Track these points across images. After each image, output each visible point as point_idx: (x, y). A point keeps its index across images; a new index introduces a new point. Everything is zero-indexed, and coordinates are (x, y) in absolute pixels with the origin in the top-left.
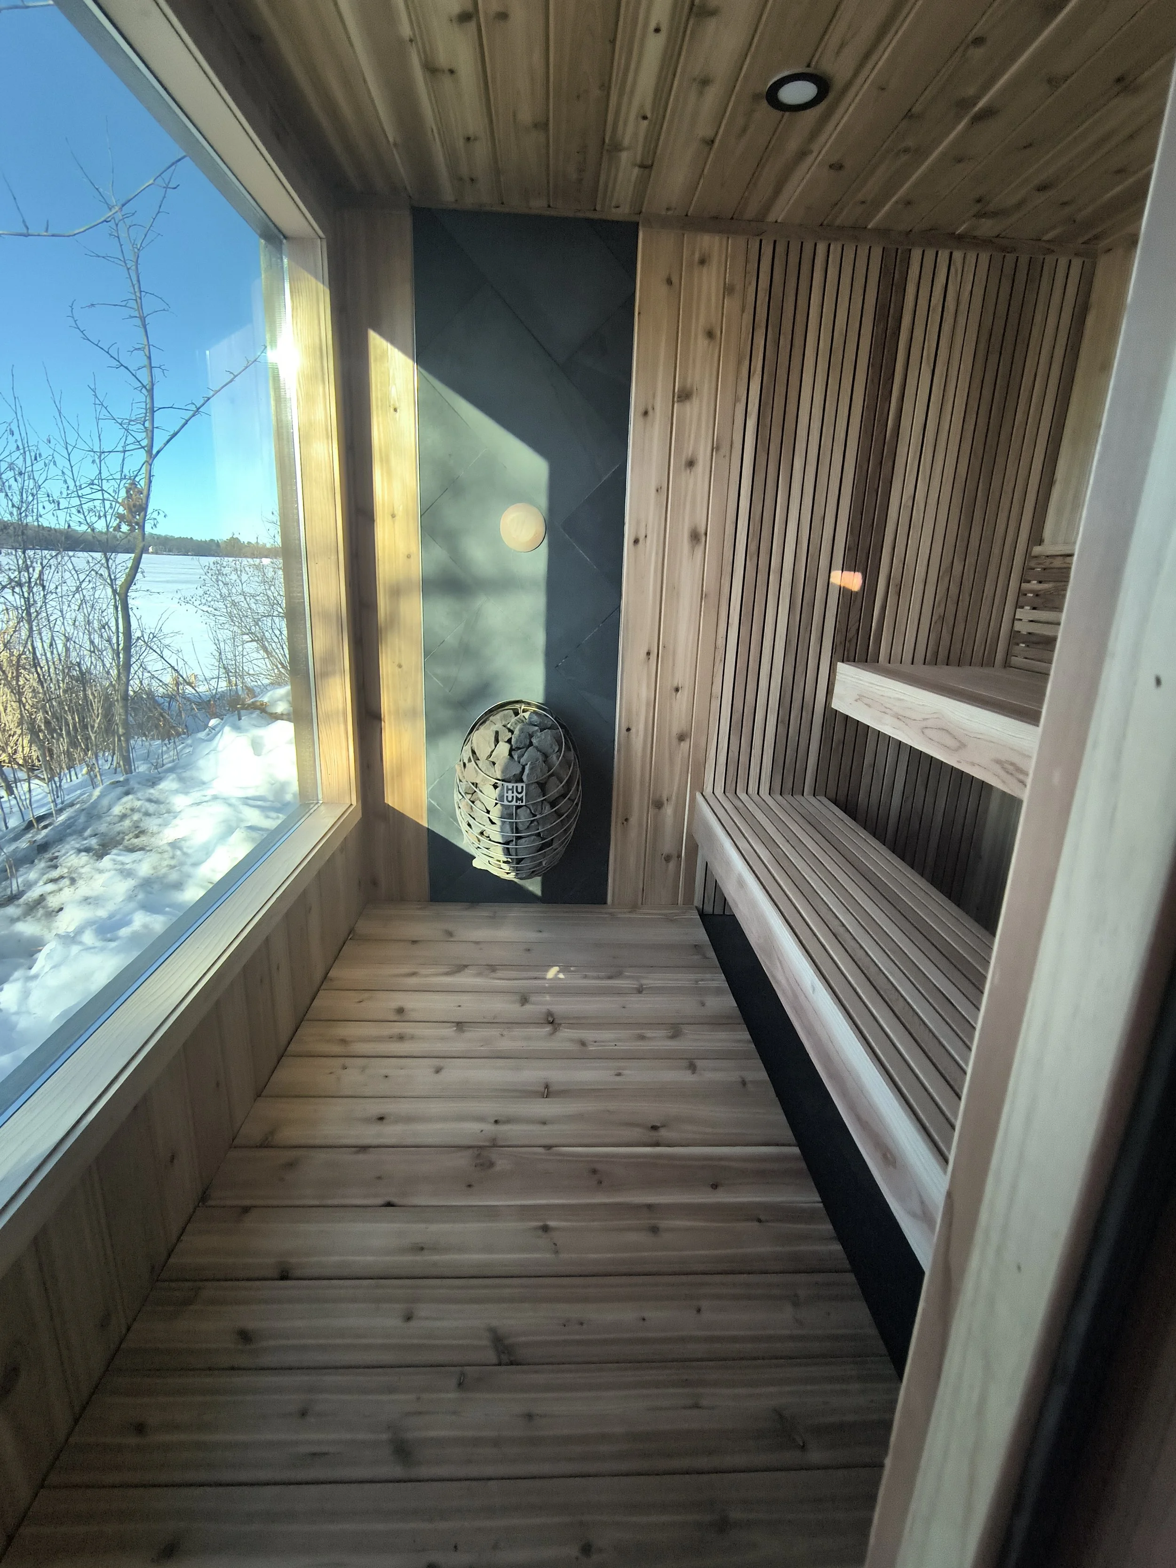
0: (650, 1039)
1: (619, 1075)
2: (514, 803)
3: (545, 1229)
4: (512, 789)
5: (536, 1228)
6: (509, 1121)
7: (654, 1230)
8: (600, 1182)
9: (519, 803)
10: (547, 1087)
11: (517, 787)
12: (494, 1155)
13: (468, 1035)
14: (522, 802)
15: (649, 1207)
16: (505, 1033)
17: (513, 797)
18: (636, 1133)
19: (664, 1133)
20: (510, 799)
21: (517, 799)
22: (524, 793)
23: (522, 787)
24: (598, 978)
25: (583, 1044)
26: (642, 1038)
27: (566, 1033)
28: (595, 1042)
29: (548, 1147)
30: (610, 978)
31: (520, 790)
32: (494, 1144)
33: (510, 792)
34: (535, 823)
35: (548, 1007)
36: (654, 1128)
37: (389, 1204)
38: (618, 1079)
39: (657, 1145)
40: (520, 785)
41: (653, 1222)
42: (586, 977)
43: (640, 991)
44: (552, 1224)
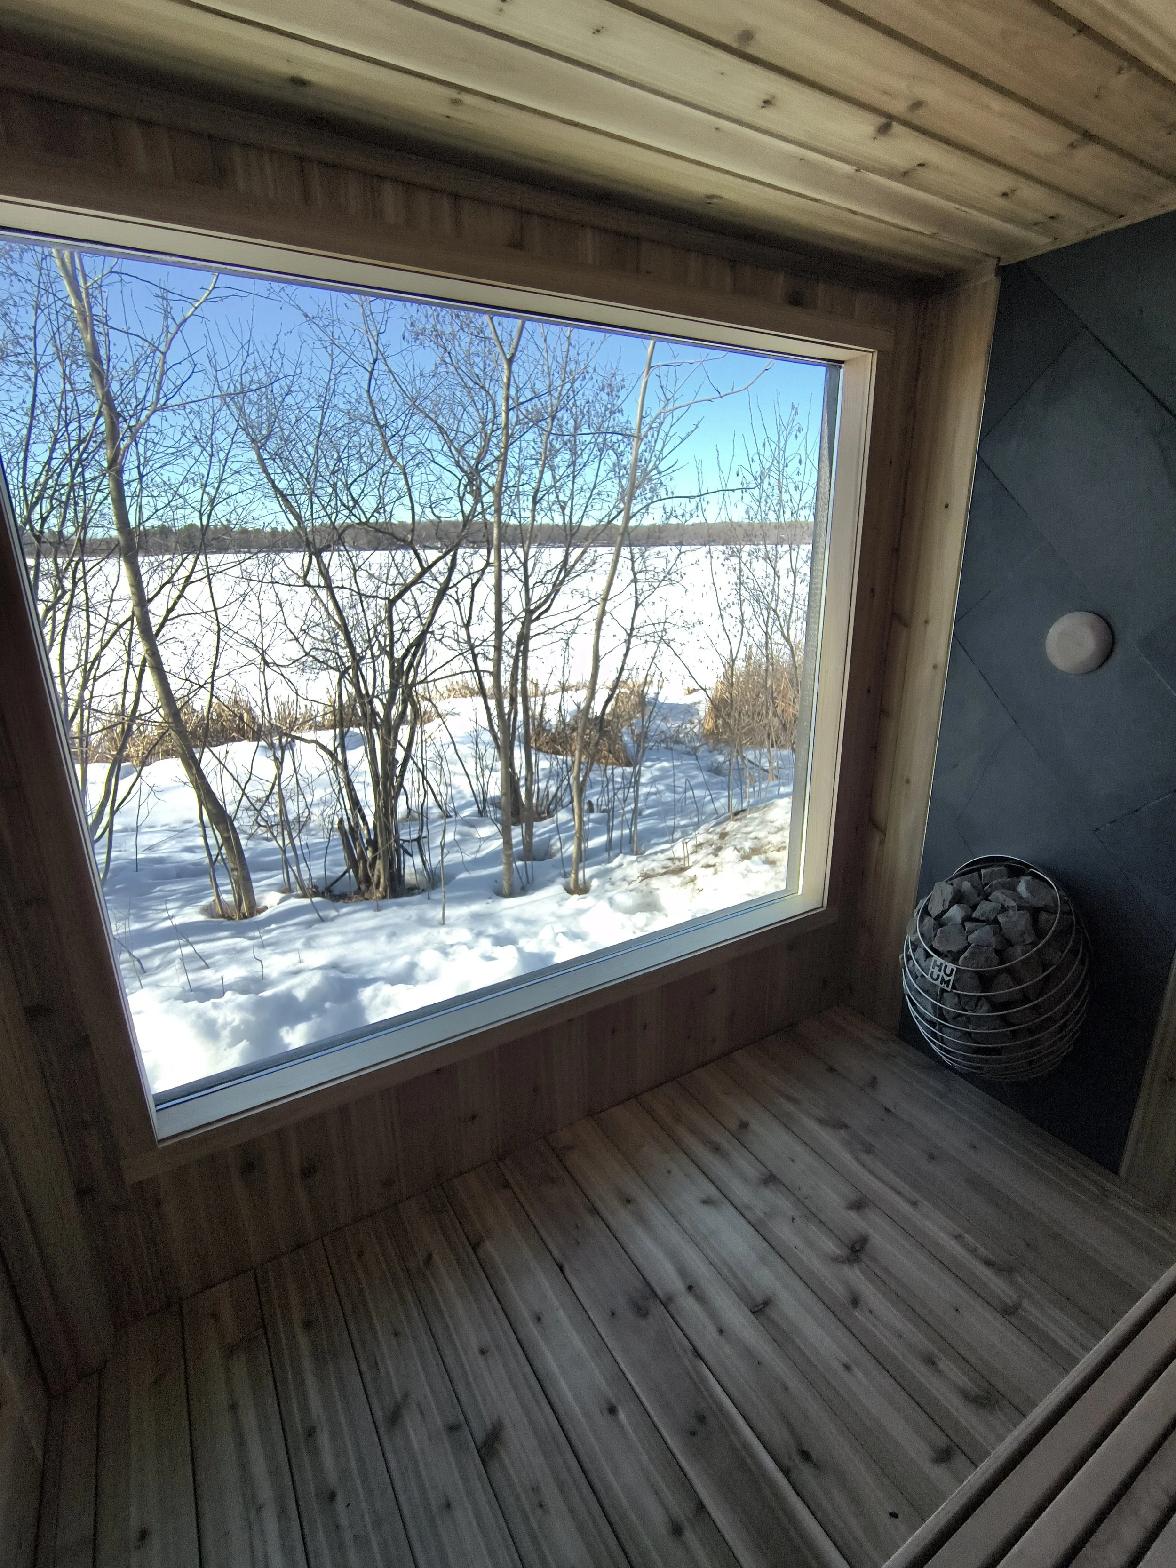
0: (940, 1372)
1: (847, 1368)
2: (938, 983)
3: (612, 1410)
4: (940, 967)
5: (608, 1402)
6: (701, 1299)
7: (677, 1531)
8: (693, 1433)
9: (944, 986)
10: (766, 1303)
11: (946, 966)
12: (657, 1310)
13: (768, 1193)
14: (948, 986)
15: (701, 1507)
16: (798, 1219)
17: (938, 976)
18: (780, 1435)
19: (805, 1473)
20: (935, 976)
21: (943, 981)
22: (952, 978)
23: (952, 970)
24: (973, 1251)
25: (855, 1302)
26: (930, 1361)
27: (855, 1275)
28: (871, 1312)
29: (698, 1354)
30: (988, 1263)
31: (948, 972)
32: (667, 1303)
33: (937, 969)
34: (964, 1018)
35: (871, 1231)
36: (806, 1456)
37: (561, 1268)
38: (841, 1370)
39: (786, 1472)
40: (950, 966)
41: (686, 1524)
42: (958, 1237)
43: (1008, 1311)
44: (622, 1416)
